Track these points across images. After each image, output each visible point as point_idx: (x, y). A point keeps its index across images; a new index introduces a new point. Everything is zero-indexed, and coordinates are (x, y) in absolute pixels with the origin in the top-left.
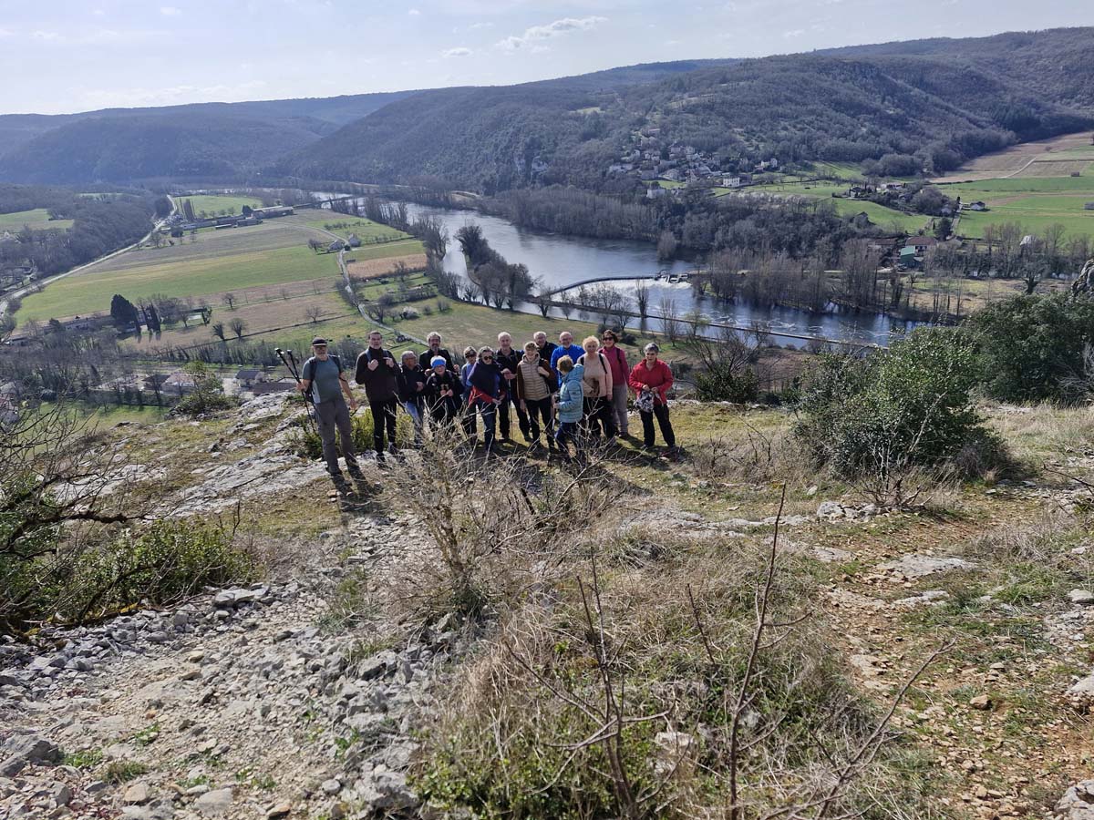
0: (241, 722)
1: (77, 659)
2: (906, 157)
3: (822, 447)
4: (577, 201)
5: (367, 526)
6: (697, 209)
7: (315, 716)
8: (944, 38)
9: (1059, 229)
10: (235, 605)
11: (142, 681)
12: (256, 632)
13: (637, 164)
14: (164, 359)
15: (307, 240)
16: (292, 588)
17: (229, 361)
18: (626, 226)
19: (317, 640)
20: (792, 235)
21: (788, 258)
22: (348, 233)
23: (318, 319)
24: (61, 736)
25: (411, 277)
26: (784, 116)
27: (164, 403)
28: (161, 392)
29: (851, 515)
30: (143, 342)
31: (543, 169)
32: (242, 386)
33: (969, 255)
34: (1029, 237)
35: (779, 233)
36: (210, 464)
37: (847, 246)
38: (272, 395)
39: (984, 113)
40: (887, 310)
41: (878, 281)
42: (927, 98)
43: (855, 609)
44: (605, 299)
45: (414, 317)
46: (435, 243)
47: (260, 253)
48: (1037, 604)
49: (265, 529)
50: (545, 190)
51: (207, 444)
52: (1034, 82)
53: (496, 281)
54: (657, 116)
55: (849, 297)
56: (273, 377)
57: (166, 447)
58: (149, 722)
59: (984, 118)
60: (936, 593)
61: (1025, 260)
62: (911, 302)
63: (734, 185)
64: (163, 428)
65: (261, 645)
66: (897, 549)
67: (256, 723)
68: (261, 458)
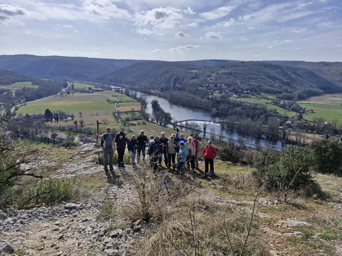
0: (71, 247)
1: (21, 219)
2: (289, 94)
3: (261, 180)
4: (188, 96)
5: (114, 188)
6: (224, 102)
7: (95, 248)
8: (303, 61)
9: (336, 121)
10: (71, 208)
11: (40, 229)
12: (76, 218)
13: (207, 87)
14: (58, 129)
15: (106, 99)
16: (89, 205)
17: (77, 132)
18: (202, 105)
19: (96, 223)
20: (253, 113)
21: (251, 120)
22: (119, 98)
23: (106, 122)
24: (14, 244)
25: (136, 113)
26: (253, 78)
27: (56, 143)
28: (55, 139)
29: (270, 203)
30: (53, 124)
31: (179, 86)
32: (80, 140)
33: (308, 125)
34: (327, 122)
35: (249, 112)
36: (68, 163)
37: (270, 119)
38: (90, 144)
39: (314, 84)
40: (281, 140)
41: (279, 130)
42: (297, 78)
43: (271, 234)
44: (193, 126)
45: (135, 125)
46: (144, 104)
47: (92, 101)
48: (333, 241)
49: (82, 185)
50: (178, 92)
51: (68, 157)
52: (330, 77)
53: (161, 117)
54: (214, 75)
55: (269, 134)
56: (90, 138)
57: (56, 156)
58: (41, 243)
59: (314, 85)
60: (298, 232)
61: (325, 129)
62: (289, 138)
63: (236, 97)
64: (55, 150)
65: (78, 222)
66: (285, 216)
67: (76, 248)
68: (84, 163)
